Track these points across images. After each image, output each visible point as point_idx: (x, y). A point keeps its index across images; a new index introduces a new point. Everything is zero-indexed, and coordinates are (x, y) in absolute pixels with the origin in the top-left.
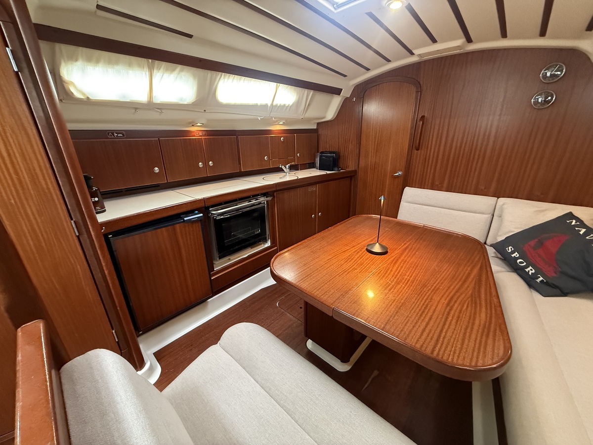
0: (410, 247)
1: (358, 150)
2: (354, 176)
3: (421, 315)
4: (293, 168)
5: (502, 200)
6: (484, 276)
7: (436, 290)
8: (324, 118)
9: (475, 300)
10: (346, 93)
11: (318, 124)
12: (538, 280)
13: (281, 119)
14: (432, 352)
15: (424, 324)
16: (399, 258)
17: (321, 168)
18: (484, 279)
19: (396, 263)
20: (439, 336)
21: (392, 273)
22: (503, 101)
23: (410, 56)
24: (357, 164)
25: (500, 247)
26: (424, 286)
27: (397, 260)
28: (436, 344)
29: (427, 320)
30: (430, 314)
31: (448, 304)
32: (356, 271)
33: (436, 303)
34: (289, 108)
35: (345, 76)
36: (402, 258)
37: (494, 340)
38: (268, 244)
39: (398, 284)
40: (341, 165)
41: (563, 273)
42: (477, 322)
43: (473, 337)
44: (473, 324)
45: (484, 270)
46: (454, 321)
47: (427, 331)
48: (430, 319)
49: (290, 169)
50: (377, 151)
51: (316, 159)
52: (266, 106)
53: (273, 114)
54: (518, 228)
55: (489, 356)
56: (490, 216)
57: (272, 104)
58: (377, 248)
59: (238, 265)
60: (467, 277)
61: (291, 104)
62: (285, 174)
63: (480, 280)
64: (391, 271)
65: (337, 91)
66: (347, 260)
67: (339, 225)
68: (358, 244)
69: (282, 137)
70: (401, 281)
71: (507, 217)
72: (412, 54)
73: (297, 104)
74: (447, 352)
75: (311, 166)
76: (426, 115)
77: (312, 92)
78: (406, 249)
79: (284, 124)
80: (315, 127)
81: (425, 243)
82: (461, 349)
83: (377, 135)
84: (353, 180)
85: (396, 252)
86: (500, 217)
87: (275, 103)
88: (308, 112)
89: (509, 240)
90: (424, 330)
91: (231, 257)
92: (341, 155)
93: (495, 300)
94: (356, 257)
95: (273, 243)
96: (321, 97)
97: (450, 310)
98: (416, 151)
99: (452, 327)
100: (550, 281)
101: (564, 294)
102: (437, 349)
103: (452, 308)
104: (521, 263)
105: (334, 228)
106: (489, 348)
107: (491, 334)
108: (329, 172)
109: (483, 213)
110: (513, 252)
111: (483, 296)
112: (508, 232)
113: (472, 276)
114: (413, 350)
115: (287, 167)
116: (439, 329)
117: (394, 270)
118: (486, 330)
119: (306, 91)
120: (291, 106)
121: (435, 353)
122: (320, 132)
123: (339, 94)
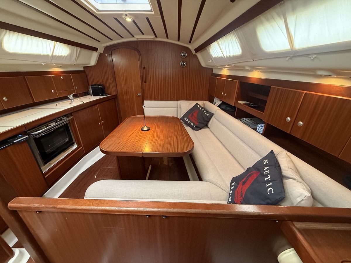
0: (157, 125)
1: (115, 83)
2: (116, 97)
3: (171, 144)
4: (76, 96)
5: (179, 101)
6: (182, 128)
7: (171, 136)
8: (89, 64)
9: (182, 135)
10: (101, 50)
11: (84, 67)
12: (194, 127)
13: (59, 64)
14: (177, 151)
15: (172, 146)
16: (155, 130)
17: (95, 95)
18: (182, 129)
19: (155, 132)
20: (177, 147)
21: (156, 135)
22: (172, 63)
23: (132, 38)
24: (116, 91)
25: (183, 119)
26: (168, 136)
27: (155, 131)
28: (178, 149)
29: (173, 145)
30: (173, 143)
31: (176, 139)
32: (142, 139)
33: (173, 140)
34: (65, 58)
35: (99, 41)
36: (156, 129)
37: (190, 143)
38: (75, 146)
39: (160, 138)
40: (107, 92)
41: (199, 122)
42: (185, 141)
43: (185, 144)
44: (184, 141)
45: (182, 127)
46: (179, 142)
47: (174, 147)
48: (173, 144)
49: (74, 97)
50: (126, 84)
51: (89, 90)
52: (48, 56)
53: (53, 62)
54: (186, 111)
55: (190, 147)
56: (177, 108)
57: (52, 55)
58: (146, 128)
59: (60, 165)
60: (178, 130)
61: (66, 55)
62: (70, 101)
63: (182, 130)
64: (155, 135)
65: (96, 49)
66: (136, 136)
67: (122, 124)
68: (137, 129)
69: (61, 76)
70: (160, 137)
71: (182, 108)
72: (134, 37)
73: (71, 55)
74: (181, 150)
75: (87, 94)
76: (145, 67)
77: (79, 49)
78: (156, 126)
79: (61, 67)
80: (83, 69)
81: (161, 122)
82: (184, 148)
83: (124, 75)
84: (116, 100)
85: (153, 128)
86: (180, 108)
87: (54, 54)
88: (78, 61)
89: (185, 116)
90: (173, 148)
91: (51, 162)
92: (105, 86)
93: (187, 133)
94: (139, 134)
95: (79, 145)
96: (85, 52)
97: (177, 140)
98: (145, 83)
99: (180, 144)
100: (197, 126)
101: (201, 129)
102: (178, 151)
103: (178, 139)
104: (189, 122)
105: (121, 125)
106: (189, 145)
107: (189, 142)
108: (101, 97)
109: (175, 108)
110: (186, 120)
111: (184, 134)
112: (184, 113)
113: (179, 129)
114: (173, 153)
115: (71, 96)
116: (177, 146)
117: (156, 134)
118: (187, 142)
119: (76, 48)
120: (66, 56)
121: (178, 152)
122: (87, 72)
123: (97, 51)
